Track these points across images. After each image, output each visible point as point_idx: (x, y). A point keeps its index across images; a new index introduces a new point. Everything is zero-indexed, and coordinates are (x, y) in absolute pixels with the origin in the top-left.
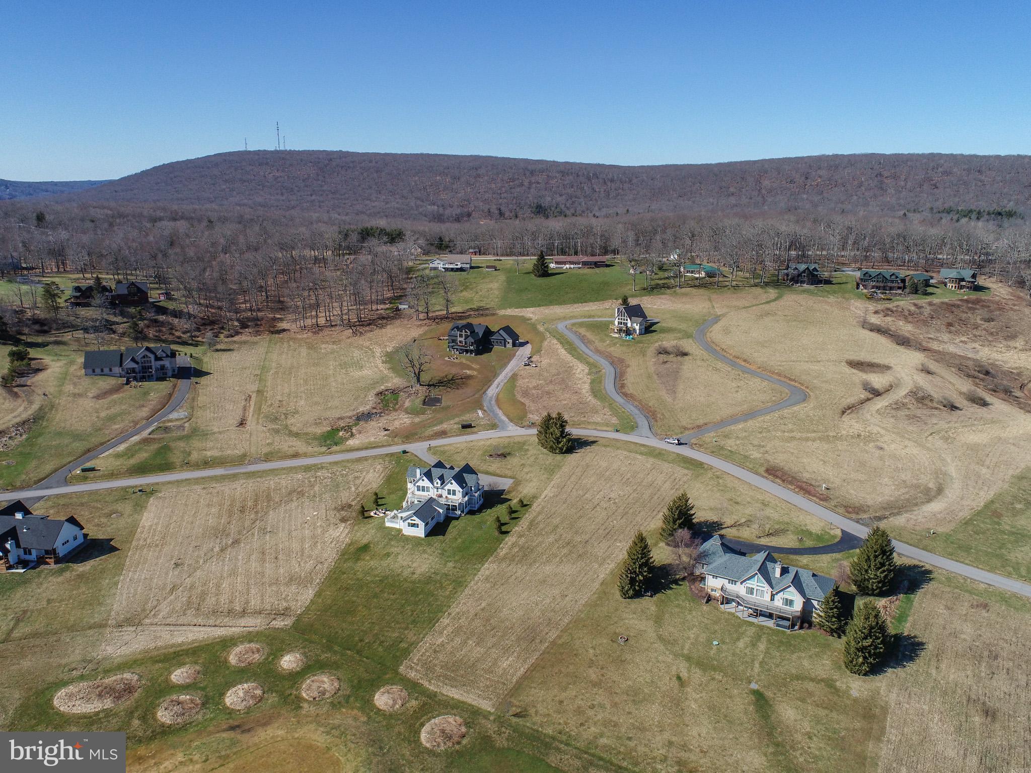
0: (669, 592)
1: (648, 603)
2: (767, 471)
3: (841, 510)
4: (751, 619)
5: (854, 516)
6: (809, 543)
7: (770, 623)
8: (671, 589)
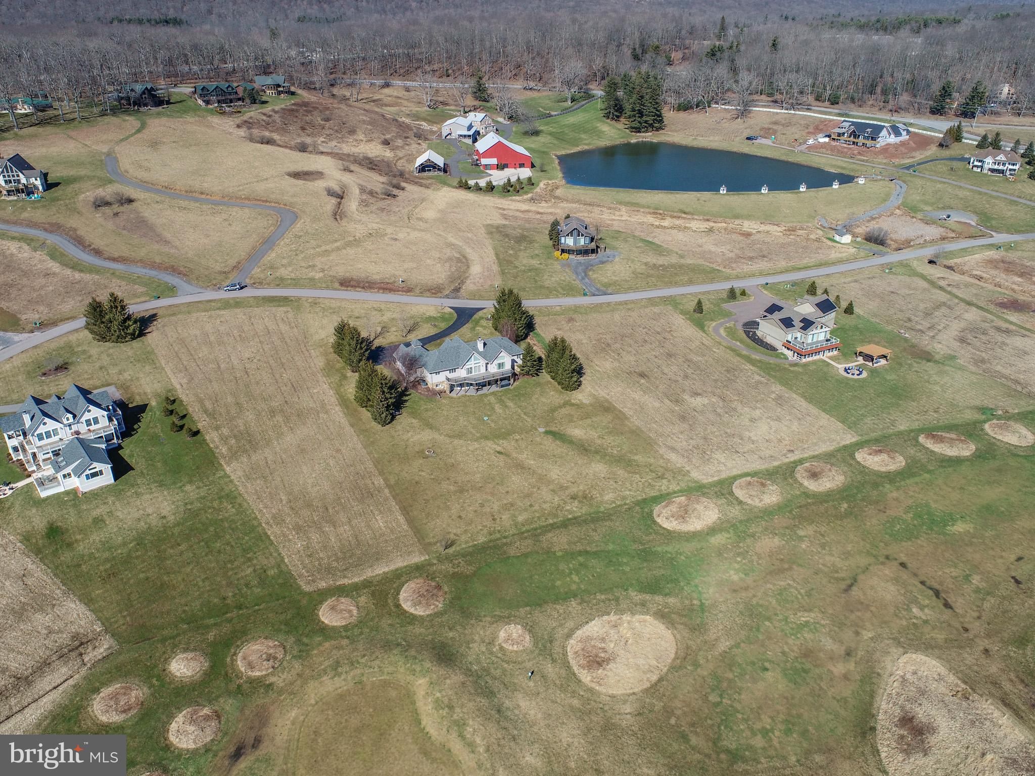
0: (407, 404)
1: (404, 419)
2: (341, 284)
3: (428, 294)
4: (480, 392)
5: (440, 295)
6: (443, 326)
7: (494, 388)
8: (406, 401)
